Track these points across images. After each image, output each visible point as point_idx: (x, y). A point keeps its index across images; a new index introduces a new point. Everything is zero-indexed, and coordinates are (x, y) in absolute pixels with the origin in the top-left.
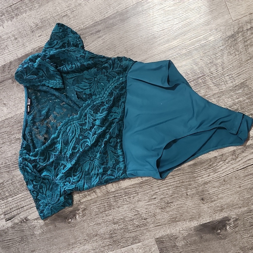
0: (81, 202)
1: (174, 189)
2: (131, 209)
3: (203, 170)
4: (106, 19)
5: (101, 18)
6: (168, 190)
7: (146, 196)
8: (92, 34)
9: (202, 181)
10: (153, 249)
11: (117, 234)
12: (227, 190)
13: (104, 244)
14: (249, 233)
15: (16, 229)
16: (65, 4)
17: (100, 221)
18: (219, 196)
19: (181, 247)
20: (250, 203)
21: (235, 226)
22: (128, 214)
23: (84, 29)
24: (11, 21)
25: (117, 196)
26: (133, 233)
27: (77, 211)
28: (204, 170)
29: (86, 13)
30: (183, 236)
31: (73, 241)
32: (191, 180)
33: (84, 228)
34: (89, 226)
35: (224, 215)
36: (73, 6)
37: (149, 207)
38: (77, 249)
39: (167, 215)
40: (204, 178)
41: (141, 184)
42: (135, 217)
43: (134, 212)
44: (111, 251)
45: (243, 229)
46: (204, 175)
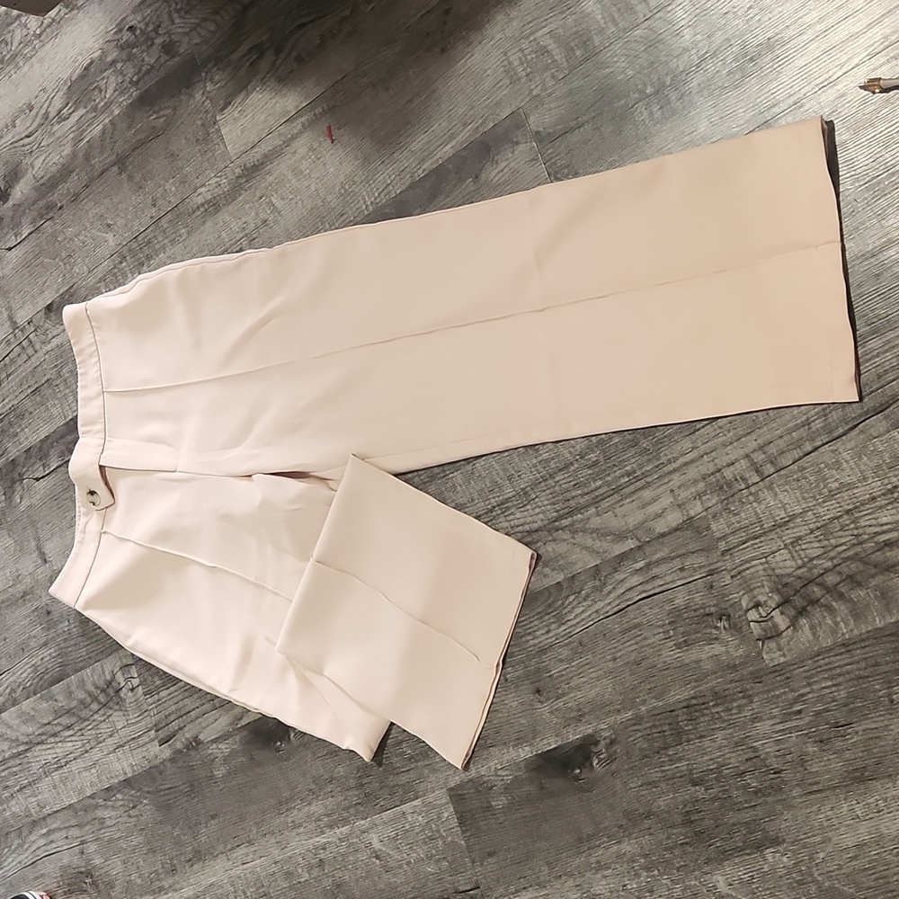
9: (535, 645)
10: (446, 815)
12: (587, 667)
13: (346, 802)
14: (640, 774)
15: (179, 765)
16: (235, 223)
18: (573, 684)
19: (501, 810)
20: (637, 700)
21: (611, 759)
26: (403, 774)
30: (503, 782)
31: (286, 794)
33: (306, 763)
35: (586, 729)
36: (252, 226)
38: (295, 813)
40: (538, 637)
44: (362, 819)
45: (626, 767)
46: (537, 631)
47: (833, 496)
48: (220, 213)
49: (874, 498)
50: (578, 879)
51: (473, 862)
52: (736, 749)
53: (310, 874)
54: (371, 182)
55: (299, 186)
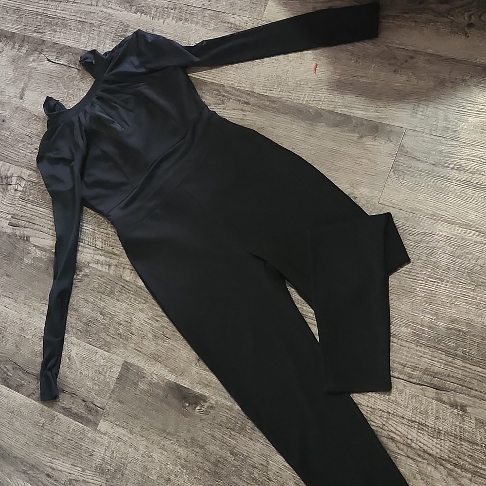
0: (90, 265)
2: (128, 312)
4: (264, 97)
5: (261, 91)
8: (239, 100)
10: (115, 369)
11: (94, 325)
14: (212, 429)
15: (10, 241)
17: (91, 299)
19: (140, 390)
21: (206, 413)
22: (121, 314)
23: (235, 89)
24: (176, 22)
25: (126, 288)
26: (110, 337)
27: (78, 271)
30: (151, 380)
35: (205, 392)
37: (145, 324)
39: (155, 347)
42: (125, 323)
43: (128, 317)
44: (76, 338)
45: (209, 421)
47: (389, 402)
49: (404, 418)
50: (149, 444)
51: (110, 398)
52: (261, 456)
53: (32, 338)
54: (315, 92)
55: (281, 60)
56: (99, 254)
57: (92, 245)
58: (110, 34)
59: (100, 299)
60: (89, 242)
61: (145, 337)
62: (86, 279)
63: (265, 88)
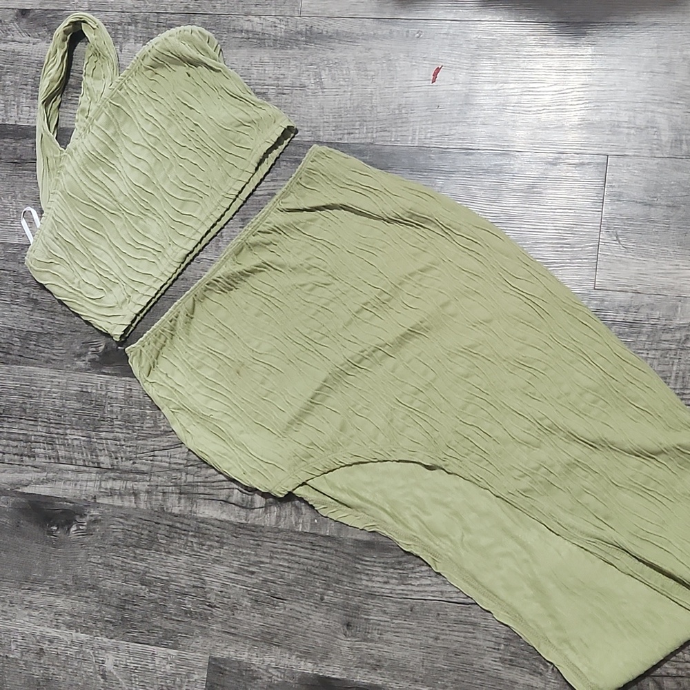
0: (97, 501)
1: (301, 572)
2: (193, 571)
3: (379, 565)
5: (332, 137)
6: (286, 570)
7: (236, 559)
9: (367, 586)
10: (196, 677)
11: (136, 607)
12: (408, 631)
13: (98, 614)
16: (272, 68)
17: (117, 561)
18: (385, 637)
20: (439, 682)
22: (181, 576)
25: (178, 528)
26: (171, 621)
27: (78, 516)
28: (382, 565)
29: (307, 110)
30: (270, 680)
31: (38, 575)
32: (346, 573)
33: (75, 559)
34: (89, 560)
35: (375, 679)
36: (288, 82)
37: (231, 584)
38: (37, 596)
39: (261, 620)
40: (373, 581)
41: (240, 528)
42: (191, 591)
43: (195, 578)
44: (107, 637)
46: (377, 576)
48: (263, 50)
53: (23, 655)
55: (356, 80)
56: (110, 478)
57: (91, 464)
58: (24, 87)
59: (135, 557)
60: (84, 461)
61: (238, 607)
62: (98, 528)
63: (340, 132)
